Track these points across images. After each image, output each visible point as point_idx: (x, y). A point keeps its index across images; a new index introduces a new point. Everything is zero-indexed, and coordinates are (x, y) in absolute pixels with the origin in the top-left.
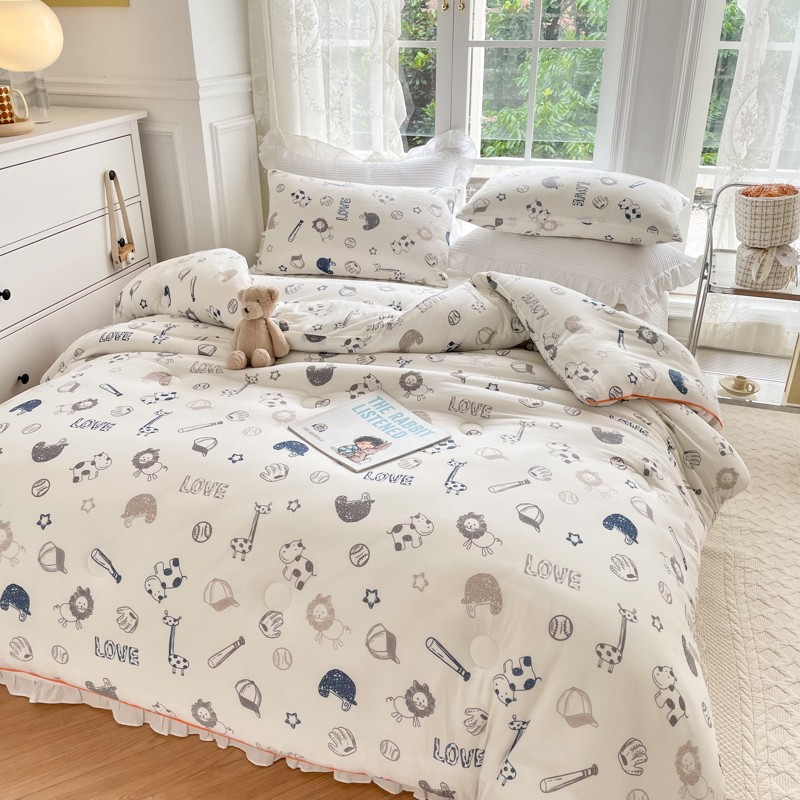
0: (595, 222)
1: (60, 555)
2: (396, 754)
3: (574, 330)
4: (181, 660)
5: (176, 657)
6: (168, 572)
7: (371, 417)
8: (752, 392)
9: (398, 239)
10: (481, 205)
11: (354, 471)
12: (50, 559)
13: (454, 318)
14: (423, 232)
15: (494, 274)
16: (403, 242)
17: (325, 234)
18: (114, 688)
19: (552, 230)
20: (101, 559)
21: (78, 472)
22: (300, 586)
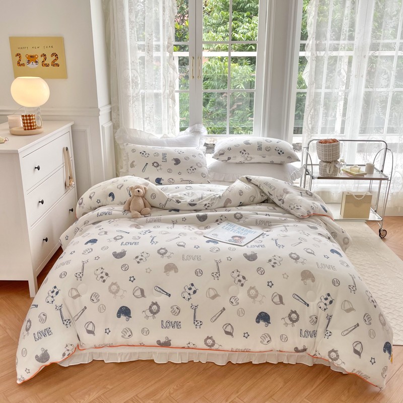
0: (267, 156)
1: (142, 291)
2: (286, 339)
3: (287, 193)
4: (199, 322)
5: (197, 321)
6: (190, 289)
7: (230, 230)
9: (189, 168)
10: (221, 152)
11: (241, 246)
12: (138, 293)
13: (241, 193)
14: (198, 164)
16: (191, 169)
17: (158, 168)
18: (171, 340)
19: (250, 160)
20: (159, 290)
21: (138, 260)
22: (242, 285)
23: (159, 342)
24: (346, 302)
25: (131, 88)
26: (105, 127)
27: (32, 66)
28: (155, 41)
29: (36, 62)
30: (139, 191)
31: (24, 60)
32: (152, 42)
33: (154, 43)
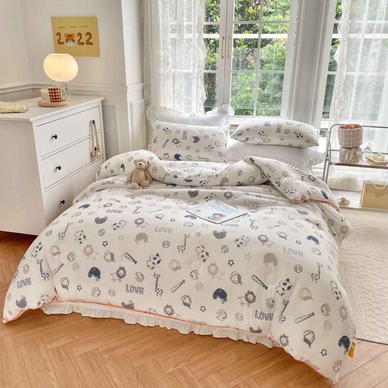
0: (285, 139)
1: (112, 256)
2: (242, 318)
3: (286, 176)
4: (160, 290)
5: (158, 289)
6: (155, 259)
7: (216, 207)
8: (348, 204)
9: (207, 146)
10: (240, 133)
12: (109, 257)
13: (240, 173)
14: (217, 144)
15: (253, 157)
16: (209, 147)
17: (178, 145)
18: (134, 304)
19: (268, 142)
20: (128, 256)
21: (115, 227)
22: (204, 261)
23: (123, 304)
24: (305, 289)
25: (162, 67)
26: (134, 103)
27: (70, 44)
28: (187, 21)
29: (73, 41)
30: (140, 164)
31: (63, 39)
32: (183, 22)
33: (186, 23)
